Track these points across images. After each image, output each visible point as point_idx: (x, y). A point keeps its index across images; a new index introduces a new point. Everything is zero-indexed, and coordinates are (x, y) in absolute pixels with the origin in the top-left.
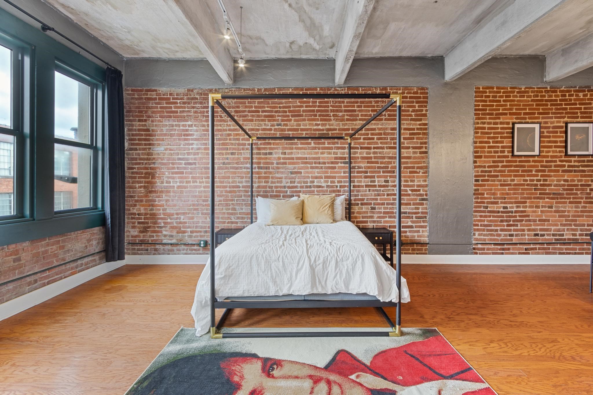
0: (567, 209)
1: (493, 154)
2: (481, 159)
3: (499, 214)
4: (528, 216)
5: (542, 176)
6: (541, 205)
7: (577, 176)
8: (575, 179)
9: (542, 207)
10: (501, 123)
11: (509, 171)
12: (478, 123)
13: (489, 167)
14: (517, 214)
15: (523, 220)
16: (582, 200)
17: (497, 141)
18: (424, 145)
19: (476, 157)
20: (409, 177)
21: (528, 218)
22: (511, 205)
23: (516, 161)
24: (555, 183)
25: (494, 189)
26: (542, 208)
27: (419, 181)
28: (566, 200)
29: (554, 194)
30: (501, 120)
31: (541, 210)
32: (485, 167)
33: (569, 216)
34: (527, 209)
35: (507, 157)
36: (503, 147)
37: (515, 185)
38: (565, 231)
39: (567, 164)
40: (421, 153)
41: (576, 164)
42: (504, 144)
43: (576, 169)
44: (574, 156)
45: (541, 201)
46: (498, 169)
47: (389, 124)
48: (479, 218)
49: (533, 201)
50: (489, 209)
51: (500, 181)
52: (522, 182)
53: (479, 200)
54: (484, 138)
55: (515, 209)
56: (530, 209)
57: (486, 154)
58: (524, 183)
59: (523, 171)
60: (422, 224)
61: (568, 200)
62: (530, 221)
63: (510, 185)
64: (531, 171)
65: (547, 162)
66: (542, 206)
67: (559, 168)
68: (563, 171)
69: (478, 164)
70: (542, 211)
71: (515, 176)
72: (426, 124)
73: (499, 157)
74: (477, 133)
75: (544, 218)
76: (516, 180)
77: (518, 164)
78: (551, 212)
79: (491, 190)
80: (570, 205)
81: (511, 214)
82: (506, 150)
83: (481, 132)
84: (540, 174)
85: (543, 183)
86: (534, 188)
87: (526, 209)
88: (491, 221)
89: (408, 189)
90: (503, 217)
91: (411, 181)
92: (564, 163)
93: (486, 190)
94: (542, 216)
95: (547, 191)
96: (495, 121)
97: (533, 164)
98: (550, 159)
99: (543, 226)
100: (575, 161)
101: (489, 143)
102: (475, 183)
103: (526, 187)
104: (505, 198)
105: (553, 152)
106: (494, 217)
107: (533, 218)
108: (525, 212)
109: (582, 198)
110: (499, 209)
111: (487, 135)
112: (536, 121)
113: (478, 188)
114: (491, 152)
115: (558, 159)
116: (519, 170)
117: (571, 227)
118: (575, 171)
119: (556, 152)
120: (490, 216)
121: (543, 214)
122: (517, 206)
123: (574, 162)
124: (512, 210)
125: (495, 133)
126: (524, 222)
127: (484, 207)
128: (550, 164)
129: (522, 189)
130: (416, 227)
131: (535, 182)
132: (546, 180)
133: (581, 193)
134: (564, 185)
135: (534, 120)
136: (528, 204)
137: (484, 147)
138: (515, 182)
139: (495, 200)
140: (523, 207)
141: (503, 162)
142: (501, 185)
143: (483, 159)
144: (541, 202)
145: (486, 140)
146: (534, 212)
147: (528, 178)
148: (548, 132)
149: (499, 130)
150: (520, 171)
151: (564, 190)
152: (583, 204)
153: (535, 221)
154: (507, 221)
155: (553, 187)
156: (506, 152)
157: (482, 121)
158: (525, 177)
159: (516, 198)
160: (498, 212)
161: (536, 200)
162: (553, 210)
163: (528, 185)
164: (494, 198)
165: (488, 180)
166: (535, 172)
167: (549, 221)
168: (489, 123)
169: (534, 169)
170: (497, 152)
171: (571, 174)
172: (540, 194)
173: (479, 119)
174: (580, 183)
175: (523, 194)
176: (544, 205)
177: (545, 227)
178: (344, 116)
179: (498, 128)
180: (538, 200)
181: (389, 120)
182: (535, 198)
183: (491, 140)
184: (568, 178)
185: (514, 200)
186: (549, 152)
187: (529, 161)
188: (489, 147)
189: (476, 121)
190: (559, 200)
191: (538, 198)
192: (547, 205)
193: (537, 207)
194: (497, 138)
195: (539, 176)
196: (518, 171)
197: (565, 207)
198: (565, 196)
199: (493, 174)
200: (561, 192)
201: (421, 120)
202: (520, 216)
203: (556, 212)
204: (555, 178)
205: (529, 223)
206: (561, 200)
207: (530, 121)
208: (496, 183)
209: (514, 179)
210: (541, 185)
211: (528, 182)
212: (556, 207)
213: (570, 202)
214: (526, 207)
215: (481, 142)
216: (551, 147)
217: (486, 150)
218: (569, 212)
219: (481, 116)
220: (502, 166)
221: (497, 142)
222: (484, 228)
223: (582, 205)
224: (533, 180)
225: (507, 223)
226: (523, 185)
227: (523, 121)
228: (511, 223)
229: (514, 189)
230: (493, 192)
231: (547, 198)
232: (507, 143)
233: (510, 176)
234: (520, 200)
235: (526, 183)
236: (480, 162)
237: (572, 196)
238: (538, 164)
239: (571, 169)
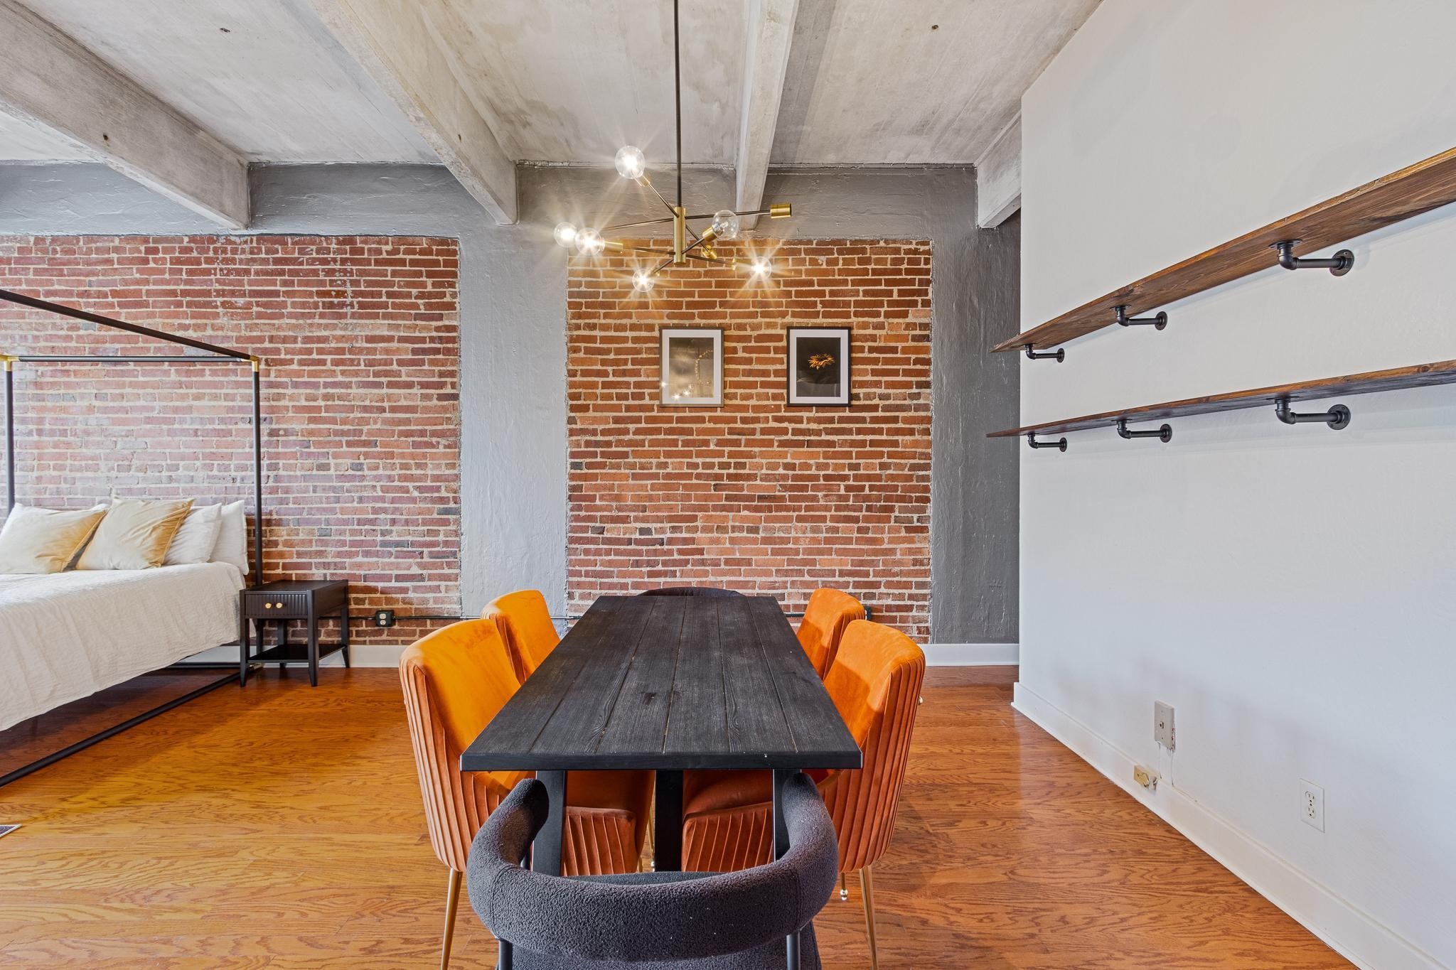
0: (793, 534)
1: (615, 402)
2: (587, 414)
3: (629, 547)
4: (701, 552)
5: (731, 455)
6: (731, 524)
7: (813, 456)
8: (812, 462)
9: (734, 529)
10: (634, 327)
11: (652, 443)
12: (578, 327)
13: (604, 432)
14: (675, 547)
15: (687, 562)
16: (828, 514)
17: (625, 370)
18: (449, 380)
19: (573, 408)
20: (413, 456)
21: (699, 557)
22: (659, 525)
23: (669, 420)
24: (764, 471)
25: (619, 486)
26: (733, 532)
27: (438, 466)
28: (791, 513)
29: (761, 498)
30: (634, 321)
31: (730, 537)
32: (594, 433)
33: (797, 552)
34: (698, 535)
35: (650, 408)
36: (637, 385)
37: (668, 476)
38: (787, 588)
39: (791, 426)
40: (441, 397)
41: (814, 426)
42: (642, 379)
43: (812, 438)
44: (808, 407)
45: (731, 514)
46: (626, 438)
47: (362, 326)
48: (582, 557)
49: (712, 516)
50: (606, 535)
51: (633, 466)
52: (685, 471)
53: (583, 513)
54: (593, 362)
55: (669, 535)
56: (704, 535)
57: (599, 402)
58: (690, 471)
59: (686, 443)
60: (446, 571)
61: (795, 514)
62: (703, 562)
63: (656, 476)
64: (706, 443)
65: (744, 420)
66: (733, 527)
67: (772, 437)
68: (783, 444)
69: (579, 426)
70: (732, 541)
71: (668, 455)
72: (453, 329)
73: (628, 408)
74: (576, 350)
75: (738, 556)
76: (670, 466)
77: (674, 425)
78: (755, 541)
79: (611, 488)
80: (800, 524)
81: (658, 547)
82: (647, 391)
83: (586, 348)
84: (727, 449)
85: (735, 471)
86: (713, 483)
87: (694, 535)
88: (610, 563)
89: (410, 485)
90: (639, 553)
91: (418, 466)
92: (785, 425)
93: (597, 488)
94: (732, 551)
95: (745, 492)
96: (618, 322)
97: (712, 425)
98: (750, 414)
99: (735, 575)
100: (809, 420)
101: (605, 374)
102: (573, 471)
103: (694, 481)
104: (644, 509)
105: (759, 397)
106: (618, 553)
107: (712, 557)
108: (692, 541)
109: (827, 509)
110: (631, 533)
111: (600, 357)
112: (717, 322)
113: (580, 483)
114: (609, 397)
115: (770, 415)
116: (677, 440)
117: (802, 579)
118: (810, 444)
119: (767, 397)
120: (608, 552)
121: (736, 547)
122: (673, 527)
123: (808, 423)
124: (661, 536)
125: (618, 351)
126: (689, 567)
127: (595, 530)
128: (752, 426)
129: (685, 487)
130: (431, 578)
131: (716, 470)
132: (743, 466)
133: (826, 496)
134: (784, 477)
135: (712, 321)
136: (699, 523)
137: (593, 385)
138: (669, 470)
139: (620, 514)
140: (689, 530)
141: (638, 420)
142: (635, 477)
143: (591, 414)
144: (731, 517)
145: (599, 367)
146: (712, 541)
147: (700, 460)
148: (745, 349)
149: (630, 345)
150: (680, 443)
151: (785, 488)
152: (831, 521)
153: (716, 563)
154: (649, 563)
155: (758, 482)
156: (647, 397)
157: (587, 321)
158: (691, 458)
159: (671, 508)
160: (629, 542)
161: (718, 513)
162: (759, 536)
163: (699, 476)
164: (619, 509)
165: (602, 466)
166: (716, 445)
167: (749, 563)
168: (605, 327)
169: (713, 439)
170: (625, 397)
171: (801, 449)
172: (728, 498)
173: (580, 316)
174: (822, 473)
175: (688, 497)
176: (737, 524)
177: (741, 579)
178: (248, 306)
179: (625, 340)
180: (724, 513)
181: (361, 316)
182: (715, 508)
183: (610, 369)
184: (794, 461)
185: (666, 514)
186: (749, 397)
187: (702, 420)
188: (605, 385)
189: (574, 321)
190: (774, 513)
191: (724, 508)
192: (745, 525)
193: (722, 529)
194: (625, 362)
195: (726, 454)
196: (675, 443)
197: (788, 530)
198: (788, 503)
199: (614, 449)
200: (777, 493)
201: (440, 317)
202: (680, 552)
203: (766, 541)
204: (764, 461)
205: (703, 568)
206: (779, 514)
207: (702, 322)
208: (623, 471)
209: (667, 463)
210: (730, 477)
211: (700, 471)
212: (765, 529)
213: (800, 519)
214: (695, 529)
215: (585, 373)
216: (752, 385)
217: (599, 391)
218: (796, 540)
219: (584, 309)
220: (637, 432)
221: (624, 373)
222: (594, 579)
223: (829, 524)
224: (711, 466)
225: (649, 569)
226: (689, 476)
227: (687, 322)
228: (660, 568)
229: (665, 487)
230: (616, 492)
231: (746, 508)
232: (648, 376)
233: (657, 455)
234: (680, 513)
235: (695, 472)
236: (583, 420)
237: (804, 504)
238: (723, 426)
239: (801, 438)
